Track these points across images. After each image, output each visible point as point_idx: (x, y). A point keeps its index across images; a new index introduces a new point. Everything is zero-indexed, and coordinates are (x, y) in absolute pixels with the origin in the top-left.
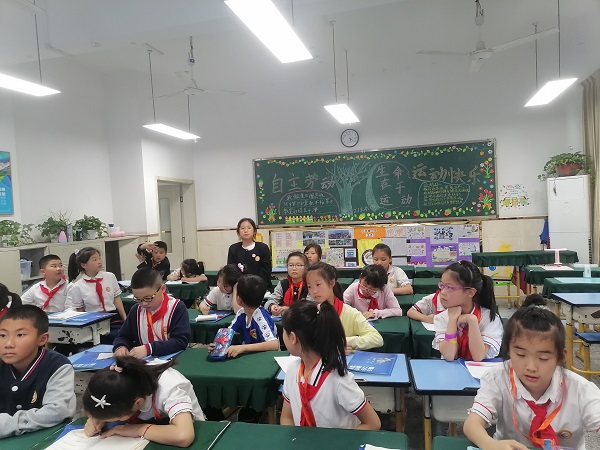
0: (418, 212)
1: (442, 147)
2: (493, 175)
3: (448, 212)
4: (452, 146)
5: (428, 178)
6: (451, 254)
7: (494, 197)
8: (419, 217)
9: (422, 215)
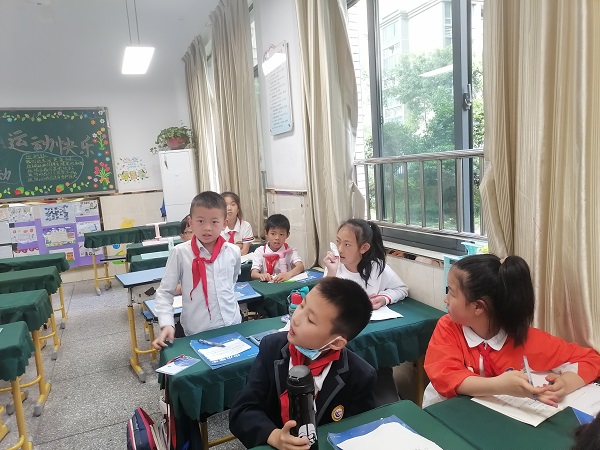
0: (21, 190)
1: (45, 112)
2: (108, 147)
3: (60, 188)
4: (57, 111)
5: (31, 148)
6: (69, 236)
7: (111, 170)
8: (24, 195)
9: (27, 193)
